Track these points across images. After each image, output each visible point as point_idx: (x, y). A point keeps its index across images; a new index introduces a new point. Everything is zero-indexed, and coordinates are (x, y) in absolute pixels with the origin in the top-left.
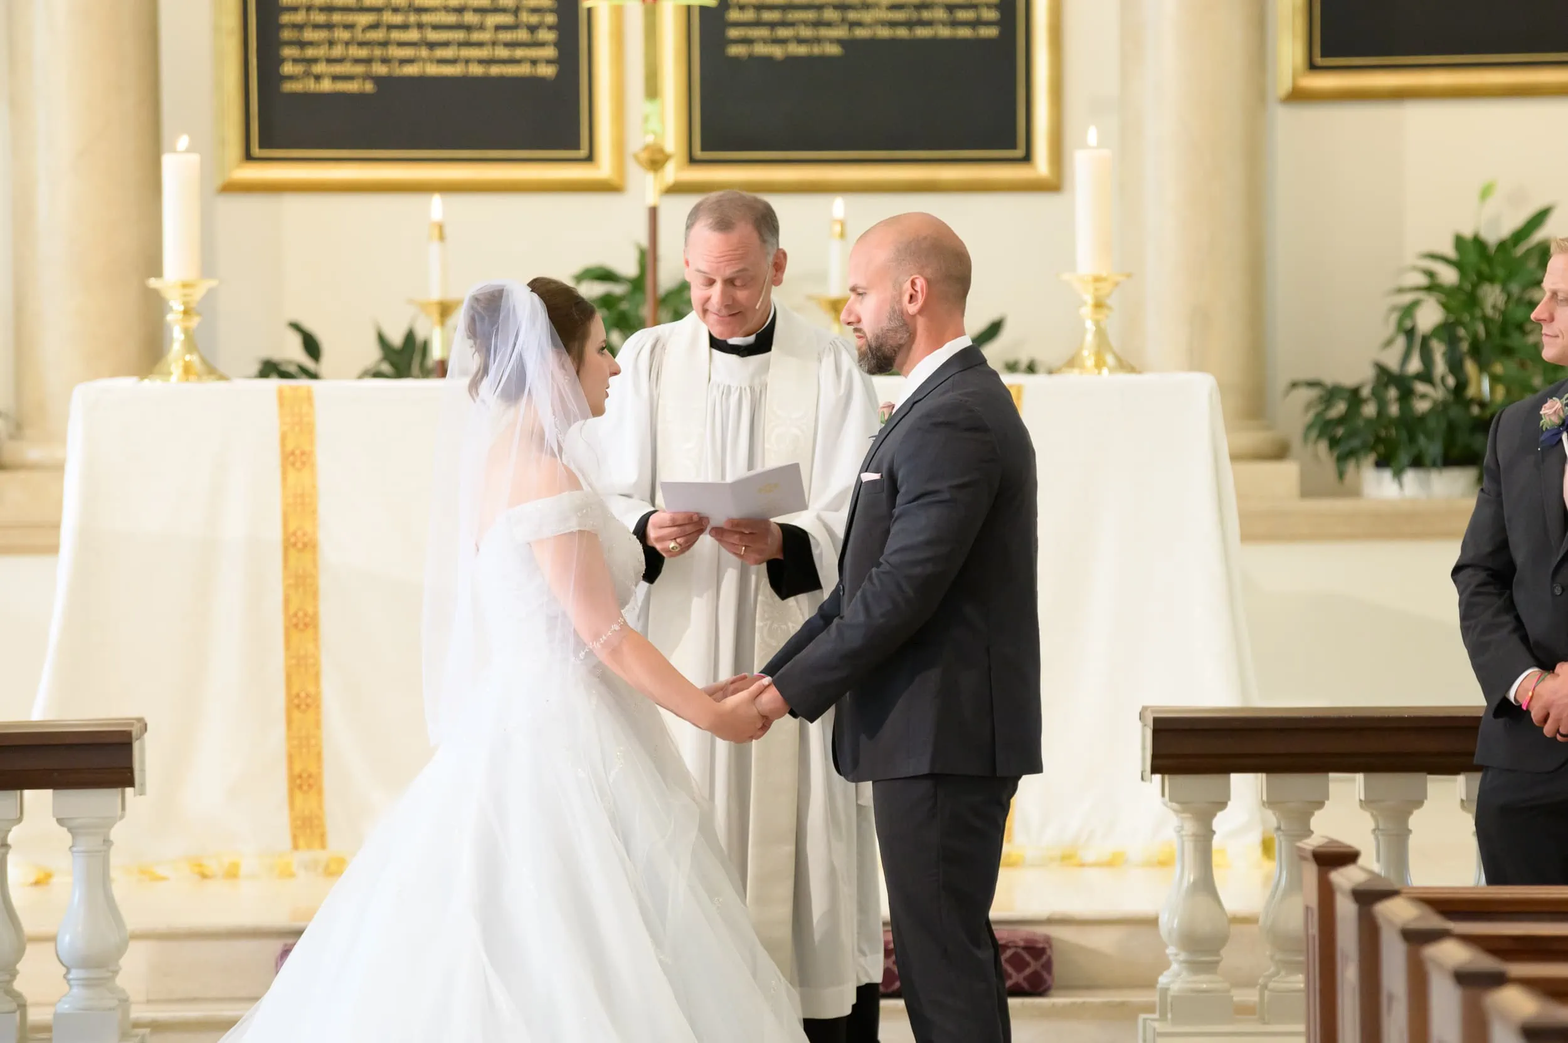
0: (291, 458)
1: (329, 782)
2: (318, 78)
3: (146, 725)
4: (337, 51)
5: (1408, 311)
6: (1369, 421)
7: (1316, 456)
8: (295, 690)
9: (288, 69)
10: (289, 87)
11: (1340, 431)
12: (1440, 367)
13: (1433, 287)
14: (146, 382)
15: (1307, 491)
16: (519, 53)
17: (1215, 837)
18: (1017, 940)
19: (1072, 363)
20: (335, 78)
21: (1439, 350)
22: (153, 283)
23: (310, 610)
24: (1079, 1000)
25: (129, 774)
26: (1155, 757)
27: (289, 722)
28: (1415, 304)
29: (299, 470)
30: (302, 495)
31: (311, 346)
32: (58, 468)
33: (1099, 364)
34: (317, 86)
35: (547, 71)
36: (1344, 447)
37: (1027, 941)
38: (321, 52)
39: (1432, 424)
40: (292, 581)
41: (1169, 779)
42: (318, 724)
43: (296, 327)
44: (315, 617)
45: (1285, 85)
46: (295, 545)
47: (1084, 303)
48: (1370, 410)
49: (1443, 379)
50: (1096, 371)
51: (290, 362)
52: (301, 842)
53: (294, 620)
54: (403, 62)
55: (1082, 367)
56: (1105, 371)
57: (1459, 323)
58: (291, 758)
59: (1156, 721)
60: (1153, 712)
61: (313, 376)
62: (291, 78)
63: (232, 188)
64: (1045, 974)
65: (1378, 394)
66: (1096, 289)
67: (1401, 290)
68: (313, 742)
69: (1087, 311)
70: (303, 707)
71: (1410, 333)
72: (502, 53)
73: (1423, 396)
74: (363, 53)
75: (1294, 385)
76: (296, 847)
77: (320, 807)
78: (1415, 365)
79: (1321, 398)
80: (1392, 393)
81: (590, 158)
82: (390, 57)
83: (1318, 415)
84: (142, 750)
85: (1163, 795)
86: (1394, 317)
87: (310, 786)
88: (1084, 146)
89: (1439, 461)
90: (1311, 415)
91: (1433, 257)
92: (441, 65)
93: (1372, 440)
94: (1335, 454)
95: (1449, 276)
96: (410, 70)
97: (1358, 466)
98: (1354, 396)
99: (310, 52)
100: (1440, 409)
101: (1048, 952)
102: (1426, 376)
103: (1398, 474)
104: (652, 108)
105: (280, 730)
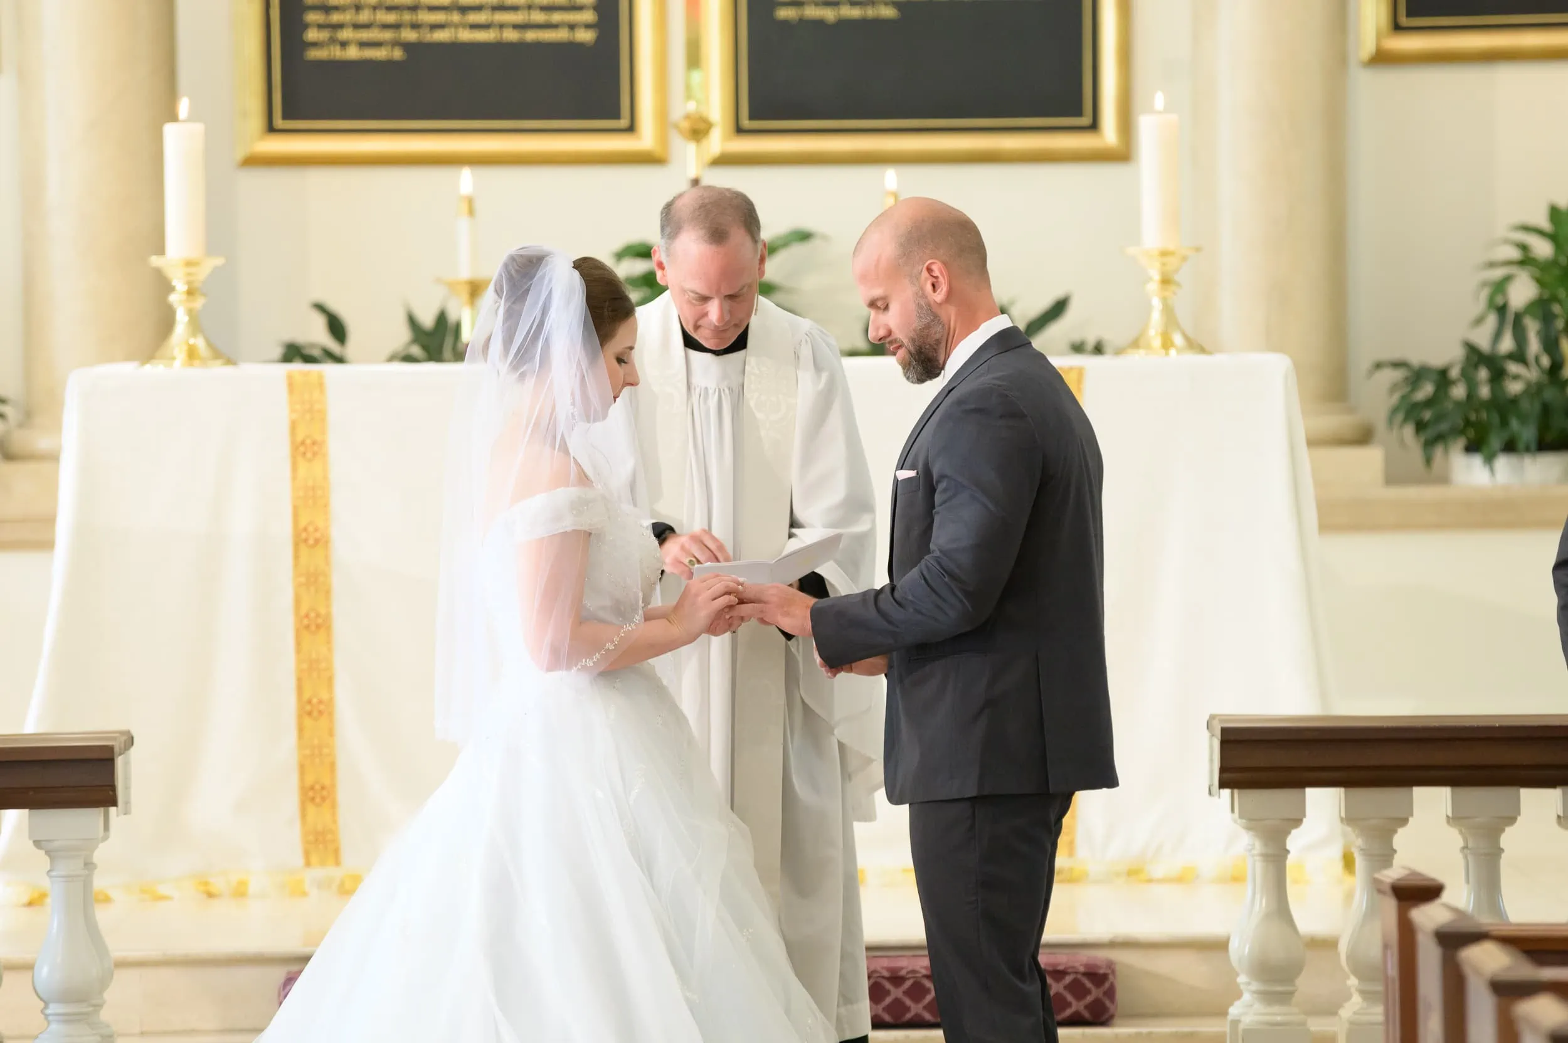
0: (302, 449)
1: (344, 794)
2: (344, 44)
3: (132, 738)
4: (364, 17)
5: (1500, 286)
6: (1458, 404)
7: (1402, 442)
8: (306, 695)
9: (312, 35)
10: (314, 54)
11: (1427, 415)
12: (1534, 345)
13: (1527, 260)
14: (148, 367)
15: (1391, 479)
16: (557, 17)
17: (1289, 857)
18: (1077, 964)
19: (1135, 344)
20: (363, 45)
21: (1532, 327)
22: (155, 261)
23: (323, 611)
24: (1144, 1030)
25: (111, 793)
26: (1222, 770)
27: (301, 729)
28: (1508, 279)
29: (310, 461)
30: (313, 488)
31: (337, 328)
32: (53, 457)
33: (1167, 344)
34: (343, 53)
35: (585, 36)
36: (1430, 433)
37: (1086, 966)
38: (347, 17)
39: (1525, 405)
40: (303, 580)
41: (1239, 794)
42: (331, 733)
43: (320, 308)
44: (328, 618)
45: (1367, 45)
46: (306, 540)
47: (1150, 279)
48: (1459, 392)
49: (1537, 359)
50: (1163, 351)
51: (313, 345)
52: (314, 859)
53: (306, 621)
54: (435, 27)
55: (1148, 347)
56: (1173, 352)
57: (1554, 299)
58: (302, 769)
59: (1224, 731)
60: (1221, 721)
61: (339, 360)
62: (315, 44)
63: (253, 161)
64: (1108, 1003)
65: (1467, 374)
66: (1164, 264)
67: (1492, 265)
68: (326, 751)
69: (1153, 287)
70: (315, 714)
71: (1502, 310)
72: (538, 17)
73: (1516, 377)
74: (391, 18)
75: (1379, 366)
76: (308, 864)
77: (335, 822)
78: (1507, 344)
79: (1406, 379)
80: (1483, 374)
81: (631, 129)
82: (419, 22)
83: (1404, 398)
84: (127, 763)
85: (1233, 810)
86: (1485, 294)
87: (323, 799)
88: (1151, 110)
89: (1533, 446)
90: (1396, 397)
91: (1527, 229)
92: (473, 31)
93: (1460, 423)
94: (1422, 439)
95: (1543, 249)
96: (441, 36)
97: (1446, 451)
98: (1442, 377)
99: (336, 18)
100: (1534, 391)
101: (1111, 977)
102: (1519, 356)
103: (1489, 460)
104: (696, 76)
105: (290, 739)
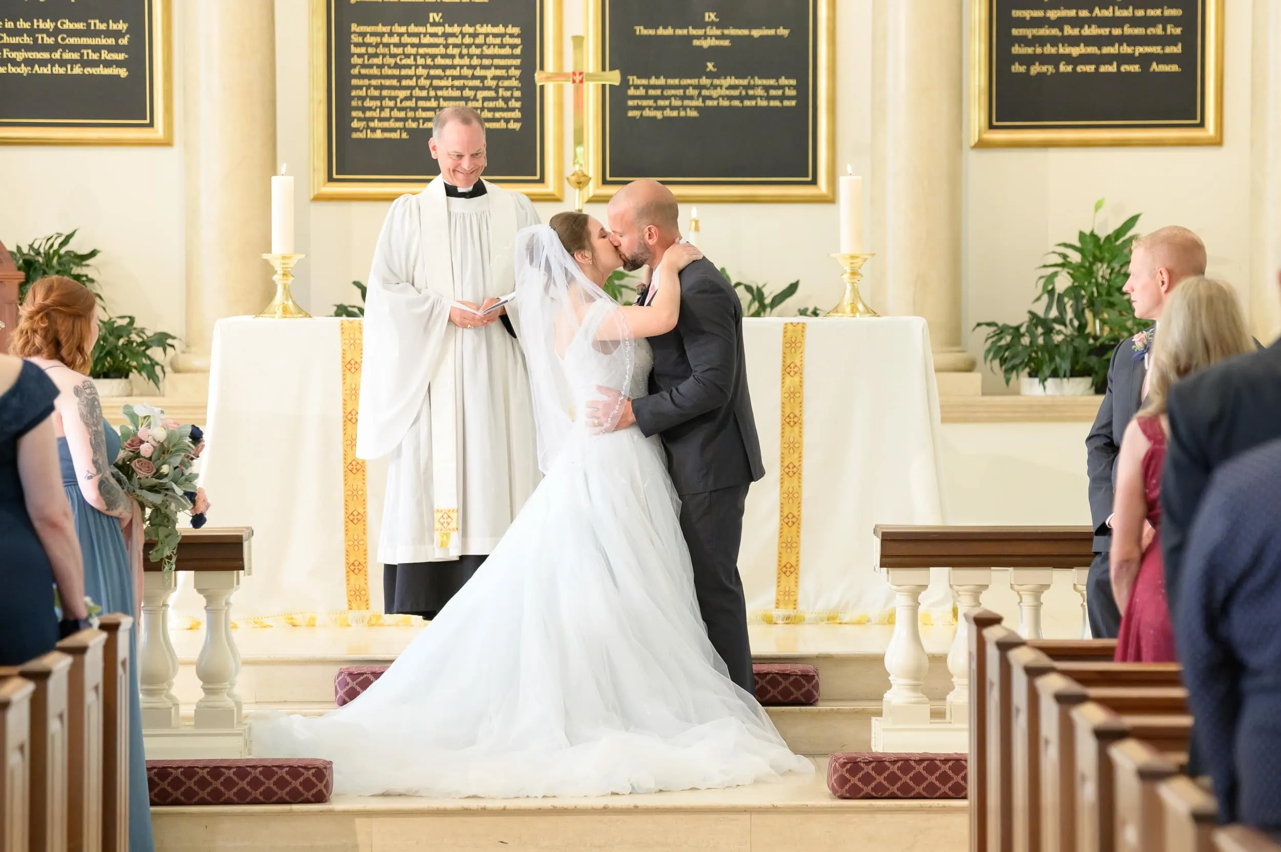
0: (348, 366)
1: (372, 568)
2: (374, 130)
3: (253, 531)
4: (386, 114)
5: (1051, 278)
6: (1025, 347)
7: (992, 369)
8: (350, 511)
9: (355, 124)
10: (355, 135)
11: (1007, 354)
12: (1070, 314)
13: (1066, 264)
14: (260, 318)
15: (986, 392)
16: (498, 115)
17: (921, 607)
18: (797, 670)
19: (836, 310)
20: (384, 130)
21: (1069, 303)
22: (265, 256)
24: (836, 708)
25: (240, 562)
26: (883, 556)
27: (347, 530)
28: (1055, 274)
32: (205, 371)
33: (854, 310)
34: (373, 135)
35: (516, 126)
36: (1009, 365)
37: (802, 671)
38: (376, 114)
39: (1064, 349)
40: (349, 443)
41: (892, 571)
42: (364, 533)
43: (357, 283)
45: (974, 139)
46: (350, 420)
47: (845, 272)
48: (1026, 341)
49: (1071, 321)
50: (852, 314)
51: (352, 305)
52: (354, 605)
53: (350, 467)
54: (426, 120)
55: (843, 312)
56: (858, 315)
57: (1081, 286)
58: (347, 553)
59: (884, 534)
60: (881, 528)
62: (356, 130)
63: (318, 198)
64: (815, 693)
65: (1030, 331)
66: (852, 263)
67: (1045, 267)
68: (362, 543)
69: (846, 276)
70: (356, 521)
71: (1051, 293)
73: (1059, 332)
74: (402, 114)
75: (979, 325)
76: (350, 608)
77: (367, 583)
78: (1054, 313)
79: (995, 332)
80: (1040, 330)
81: (542, 181)
82: (418, 117)
83: (993, 343)
84: (250, 547)
85: (888, 580)
86: (1041, 283)
87: (360, 571)
88: (846, 174)
89: (1068, 374)
90: (989, 343)
91: (1066, 245)
93: (1027, 359)
94: (1004, 368)
95: (1075, 257)
97: (1018, 376)
98: (1016, 332)
99: (369, 114)
100: (1070, 340)
101: (816, 677)
102: (1061, 320)
103: (1043, 381)
104: (580, 150)
105: (341, 535)
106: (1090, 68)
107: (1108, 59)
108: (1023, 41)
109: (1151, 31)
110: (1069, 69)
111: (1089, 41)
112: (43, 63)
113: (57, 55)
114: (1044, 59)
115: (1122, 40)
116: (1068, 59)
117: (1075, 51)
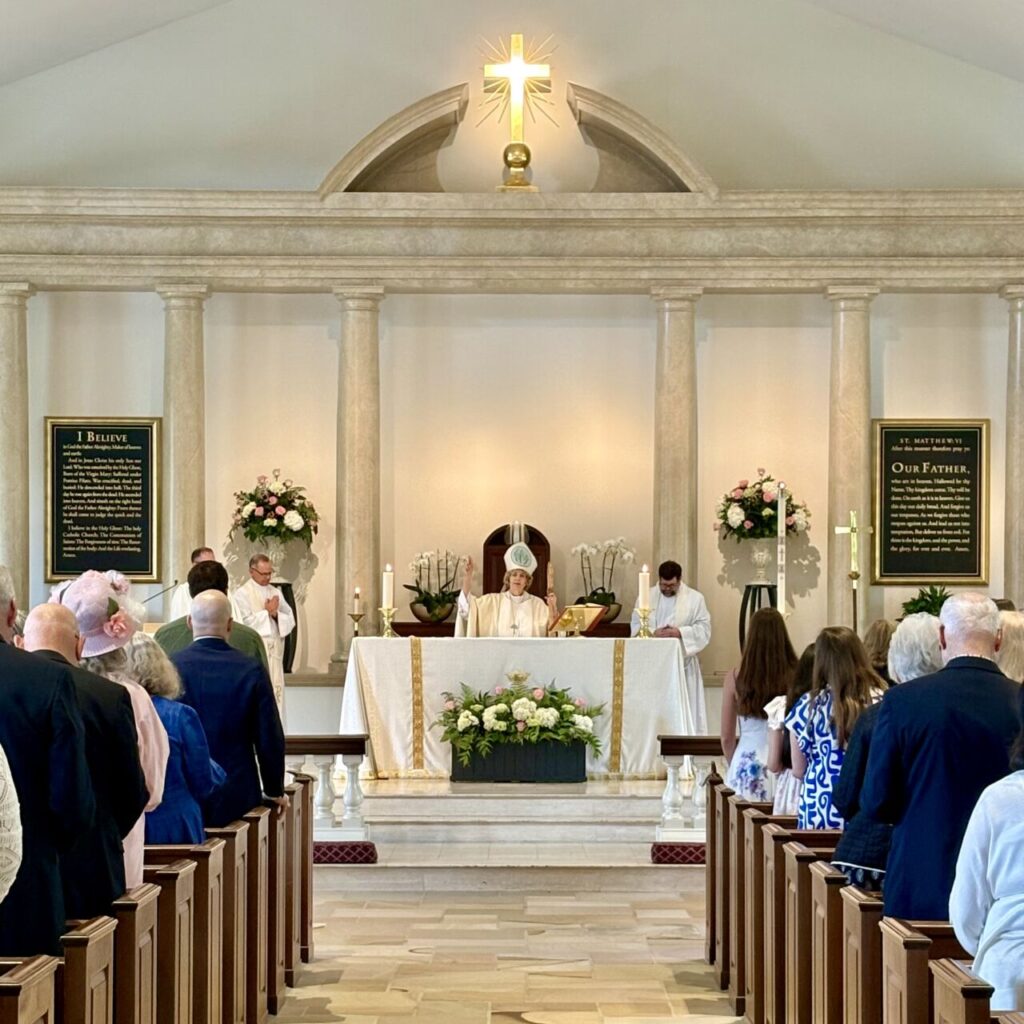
0: (414, 657)
8: (416, 723)
23: (420, 699)
27: (414, 732)
30: (417, 667)
41: (667, 757)
46: (416, 681)
50: (644, 636)
52: (416, 767)
53: (415, 703)
56: (647, 637)
58: (414, 743)
59: (662, 740)
60: (661, 737)
68: (420, 738)
70: (418, 728)
77: (422, 756)
87: (419, 751)
106: (927, 549)
107: (936, 545)
108: (896, 536)
109: (955, 532)
110: (917, 549)
111: (927, 537)
112: (102, 546)
113: (109, 542)
114: (906, 545)
115: (942, 536)
116: (917, 545)
117: (920, 541)
